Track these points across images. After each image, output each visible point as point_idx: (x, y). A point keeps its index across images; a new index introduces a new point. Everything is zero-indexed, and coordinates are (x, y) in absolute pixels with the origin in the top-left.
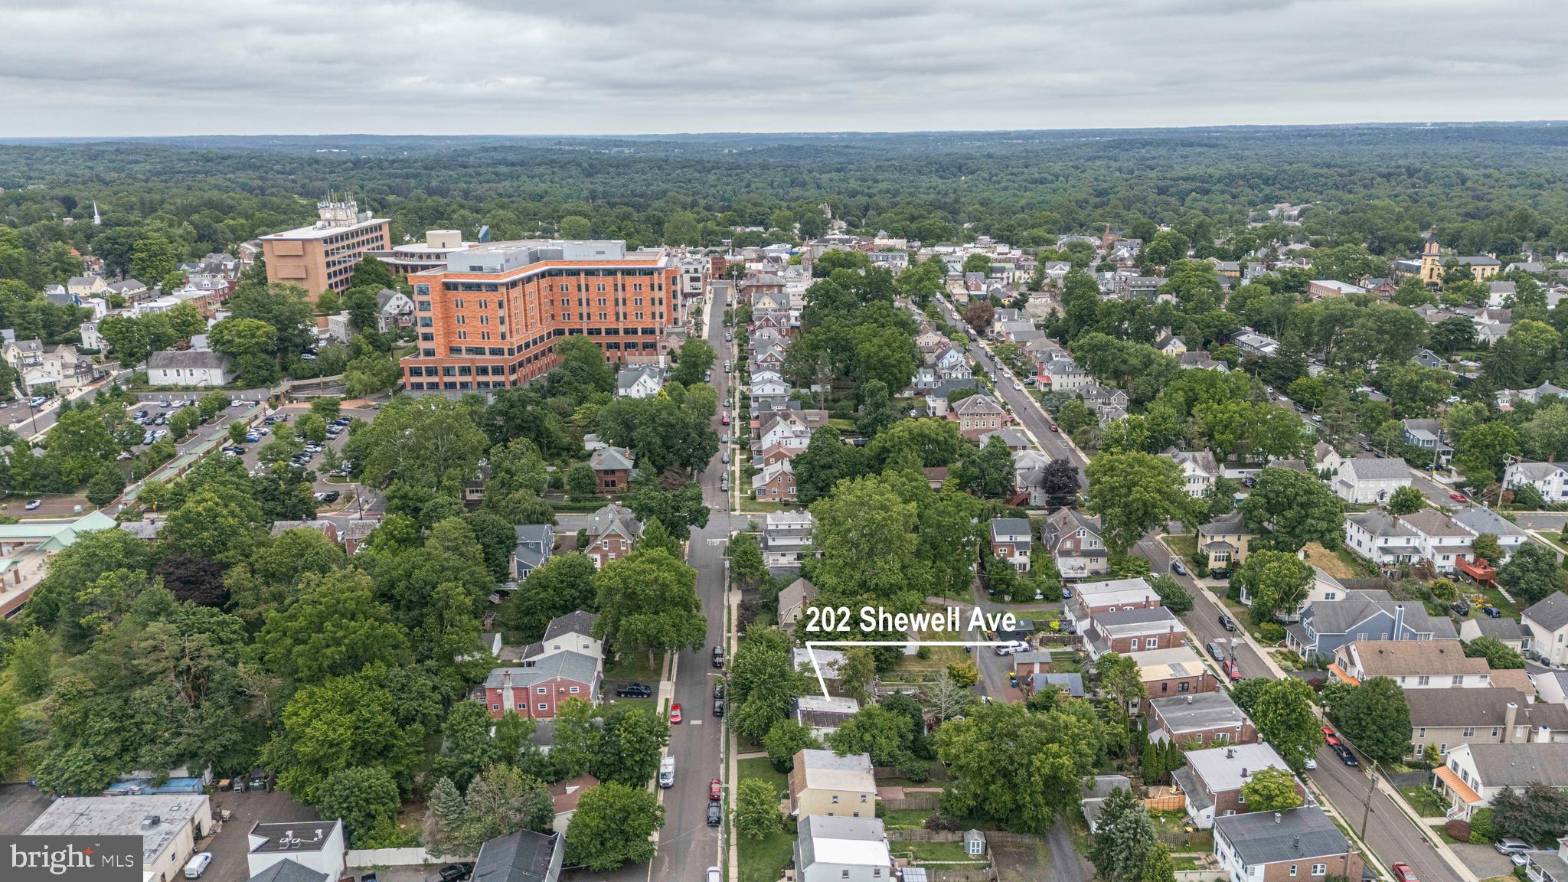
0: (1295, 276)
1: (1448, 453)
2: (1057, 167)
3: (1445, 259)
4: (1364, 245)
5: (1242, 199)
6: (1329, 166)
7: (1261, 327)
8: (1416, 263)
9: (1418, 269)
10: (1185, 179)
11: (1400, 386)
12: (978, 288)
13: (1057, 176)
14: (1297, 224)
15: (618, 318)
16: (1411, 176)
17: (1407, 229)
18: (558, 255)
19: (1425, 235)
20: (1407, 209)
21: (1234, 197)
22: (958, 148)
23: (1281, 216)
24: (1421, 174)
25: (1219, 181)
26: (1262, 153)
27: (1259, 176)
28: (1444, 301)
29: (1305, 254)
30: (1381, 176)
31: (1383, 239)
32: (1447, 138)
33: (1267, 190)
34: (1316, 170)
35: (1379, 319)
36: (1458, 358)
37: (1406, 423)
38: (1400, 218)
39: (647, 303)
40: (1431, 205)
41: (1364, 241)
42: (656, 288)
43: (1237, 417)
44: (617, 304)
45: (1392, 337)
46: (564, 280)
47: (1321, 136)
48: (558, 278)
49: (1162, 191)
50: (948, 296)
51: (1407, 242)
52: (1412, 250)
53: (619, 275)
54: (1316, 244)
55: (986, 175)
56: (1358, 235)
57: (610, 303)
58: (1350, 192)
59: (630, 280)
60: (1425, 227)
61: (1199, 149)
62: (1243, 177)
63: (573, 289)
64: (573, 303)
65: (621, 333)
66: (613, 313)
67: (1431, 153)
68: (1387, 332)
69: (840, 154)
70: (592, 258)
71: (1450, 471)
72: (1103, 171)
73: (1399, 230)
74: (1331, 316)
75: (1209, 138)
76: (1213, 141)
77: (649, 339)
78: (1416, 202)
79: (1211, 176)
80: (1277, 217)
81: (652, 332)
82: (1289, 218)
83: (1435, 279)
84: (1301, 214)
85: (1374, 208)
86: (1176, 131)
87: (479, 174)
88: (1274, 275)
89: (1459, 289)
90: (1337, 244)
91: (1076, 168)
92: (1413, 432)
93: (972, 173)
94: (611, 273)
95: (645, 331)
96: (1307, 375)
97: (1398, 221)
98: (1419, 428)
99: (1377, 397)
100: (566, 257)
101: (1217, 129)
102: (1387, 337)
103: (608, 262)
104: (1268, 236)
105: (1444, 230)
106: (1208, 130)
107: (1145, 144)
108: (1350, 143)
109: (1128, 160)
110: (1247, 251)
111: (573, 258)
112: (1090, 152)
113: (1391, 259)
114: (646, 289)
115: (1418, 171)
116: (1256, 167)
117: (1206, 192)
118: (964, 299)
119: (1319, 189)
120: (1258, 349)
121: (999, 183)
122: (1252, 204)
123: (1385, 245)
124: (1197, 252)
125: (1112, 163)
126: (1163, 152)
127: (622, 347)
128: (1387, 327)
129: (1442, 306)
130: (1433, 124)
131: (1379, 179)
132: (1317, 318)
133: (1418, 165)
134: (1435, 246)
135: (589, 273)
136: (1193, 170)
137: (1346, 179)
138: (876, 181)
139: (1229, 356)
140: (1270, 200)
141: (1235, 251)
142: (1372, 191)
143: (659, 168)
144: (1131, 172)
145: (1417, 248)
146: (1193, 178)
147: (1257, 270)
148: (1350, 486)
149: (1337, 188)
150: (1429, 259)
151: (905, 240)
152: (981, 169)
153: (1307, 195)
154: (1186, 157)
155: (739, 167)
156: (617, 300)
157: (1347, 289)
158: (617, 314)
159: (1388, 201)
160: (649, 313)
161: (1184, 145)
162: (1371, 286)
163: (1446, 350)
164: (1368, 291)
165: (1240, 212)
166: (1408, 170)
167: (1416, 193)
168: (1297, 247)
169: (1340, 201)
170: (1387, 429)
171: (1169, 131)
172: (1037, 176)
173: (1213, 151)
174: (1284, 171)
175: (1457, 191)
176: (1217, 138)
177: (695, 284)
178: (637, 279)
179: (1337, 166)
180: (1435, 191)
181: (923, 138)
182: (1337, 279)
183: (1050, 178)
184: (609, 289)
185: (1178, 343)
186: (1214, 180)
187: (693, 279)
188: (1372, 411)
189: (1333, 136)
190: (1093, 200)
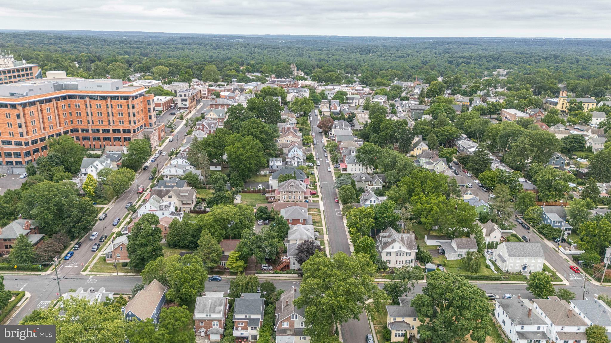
0: (494, 106)
1: (569, 229)
2: (409, 52)
3: (569, 99)
4: (532, 90)
5: (483, 67)
6: (522, 54)
7: (471, 136)
8: (555, 100)
9: (556, 104)
10: (460, 58)
11: (542, 181)
12: (336, 108)
13: (409, 55)
14: (505, 78)
15: (109, 123)
16: (556, 58)
17: (552, 83)
18: (75, 87)
19: (560, 85)
20: (553, 73)
21: (480, 66)
22: (374, 43)
23: (498, 75)
24: (560, 58)
25: (475, 59)
26: (495, 48)
27: (492, 57)
28: (569, 121)
29: (503, 94)
30: (543, 58)
31: (540, 88)
32: (571, 44)
33: (494, 63)
34: (515, 55)
35: (532, 138)
36: (576, 157)
37: (544, 208)
38: (549, 77)
39: (125, 115)
40: (563, 71)
41: (532, 87)
42: (131, 107)
43: (435, 208)
44: (108, 115)
45: (539, 148)
46: (77, 101)
47: (520, 42)
48: (73, 100)
49: (450, 62)
50: (321, 112)
51: (551, 89)
52: (554, 93)
53: (109, 100)
54: (509, 89)
55: (379, 54)
56: (528, 85)
57: (104, 115)
58: (530, 65)
59: (115, 102)
60: (560, 82)
61: (470, 46)
62: (485, 57)
63: (82, 107)
64: (83, 114)
65: (111, 132)
66: (106, 120)
67: (564, 50)
68: (536, 146)
69: (325, 44)
70: (95, 90)
71: (570, 244)
72: (428, 53)
73: (548, 83)
74: (506, 133)
75: (475, 42)
76: (476, 43)
77: (127, 135)
78: (557, 70)
79: (471, 57)
80: (496, 75)
81: (129, 131)
82: (502, 75)
83: (564, 109)
84: (507, 74)
85: (539, 72)
86: (463, 38)
87: (168, 48)
88: (485, 105)
89: (576, 115)
90: (518, 89)
91: (417, 52)
92: (547, 214)
93: (374, 53)
94: (104, 98)
95: (124, 131)
96: (490, 169)
97: (548, 79)
98: (552, 212)
99: (528, 186)
100: (80, 88)
101: (479, 38)
102: (536, 149)
103: (102, 92)
104: (488, 84)
105: (569, 84)
106: (476, 38)
107: (448, 43)
108: (532, 45)
109: (440, 49)
110: (476, 92)
111: (84, 89)
112: (426, 46)
113: (544, 98)
114: (124, 107)
115: (559, 56)
116: (491, 53)
117: (469, 63)
118: (327, 114)
119: (517, 63)
120: (466, 149)
121: (384, 57)
122: (487, 69)
123: (541, 90)
124: (452, 91)
125: (434, 51)
126: (455, 46)
127: (112, 139)
128: (536, 143)
129: (568, 124)
130: (566, 38)
131: (542, 60)
132: (500, 134)
133: (559, 54)
134: (565, 93)
135: (91, 98)
136: (466, 54)
137: (528, 58)
138: (333, 55)
139: (448, 155)
140: (495, 67)
141: (470, 92)
142: (539, 64)
143: (245, 47)
144: (440, 54)
145: (556, 93)
146: (464, 58)
147: (478, 102)
148: (504, 261)
149: (524, 63)
150: (562, 99)
151: (317, 82)
152: (378, 51)
153: (511, 66)
154: (465, 48)
155: (278, 48)
156: (108, 113)
157: (520, 114)
158: (109, 121)
159: (545, 69)
160: (127, 121)
161: (464, 44)
162: (532, 113)
163: (569, 151)
164: (531, 115)
165: (480, 72)
166: (555, 56)
167: (557, 66)
168: (500, 90)
169: (525, 68)
170: (532, 211)
171: (460, 38)
172: (400, 55)
173: (476, 46)
174: (502, 55)
175: (575, 65)
176: (478, 42)
177: (184, 103)
178: (119, 102)
179: (525, 54)
180: (566, 65)
181: (362, 39)
182: (515, 108)
183: (405, 55)
184: (104, 107)
185: (424, 145)
186: (473, 58)
187: (183, 100)
188: (524, 198)
189: (525, 42)
190: (420, 65)
